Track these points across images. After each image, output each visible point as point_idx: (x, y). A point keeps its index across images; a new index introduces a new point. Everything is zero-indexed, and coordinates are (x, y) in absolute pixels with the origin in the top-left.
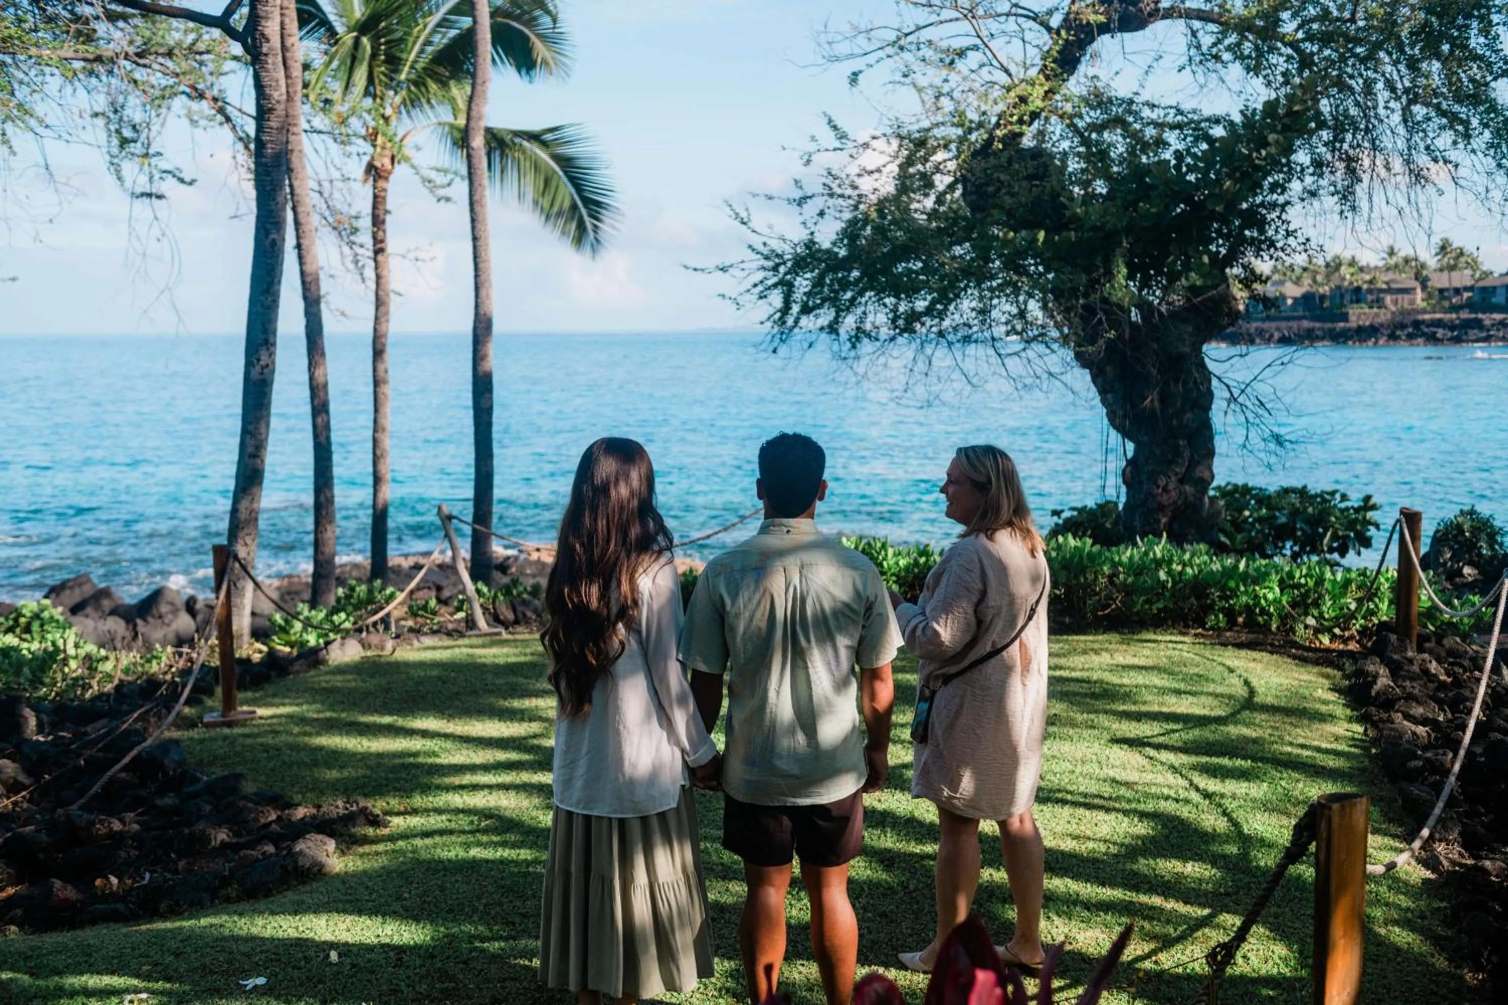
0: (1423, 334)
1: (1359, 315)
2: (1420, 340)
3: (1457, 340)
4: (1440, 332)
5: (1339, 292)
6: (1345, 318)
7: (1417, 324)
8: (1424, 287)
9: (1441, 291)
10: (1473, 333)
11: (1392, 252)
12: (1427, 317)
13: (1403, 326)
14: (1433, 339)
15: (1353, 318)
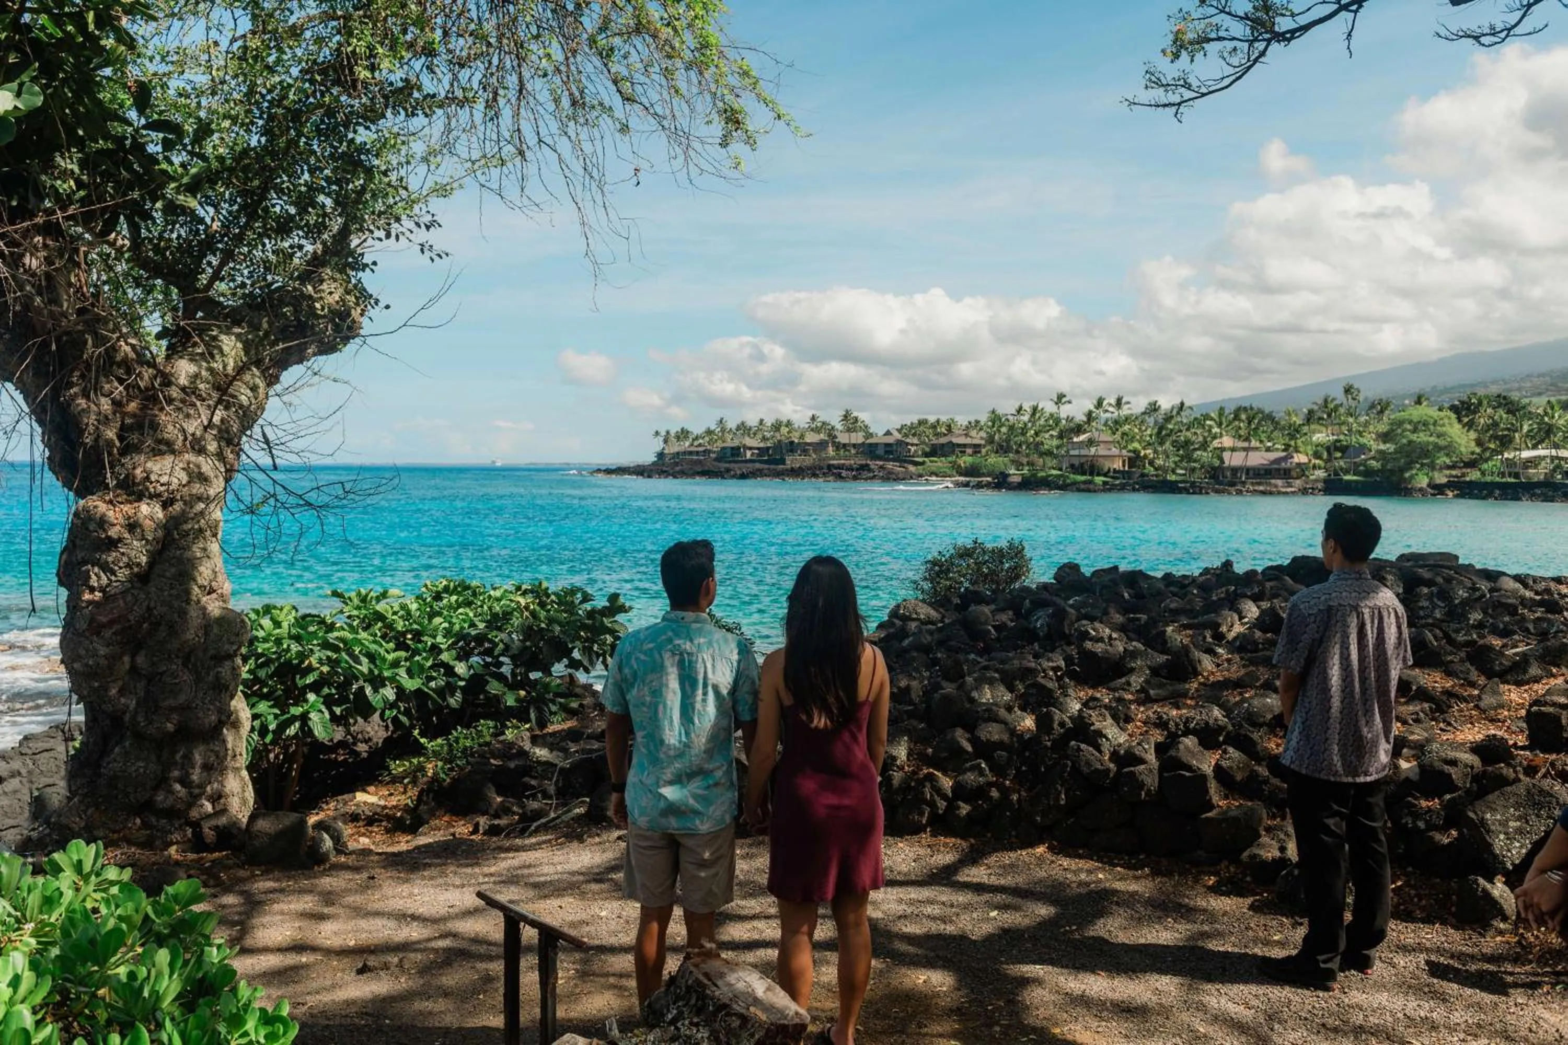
0: (833, 474)
1: (793, 461)
2: (831, 478)
3: (855, 478)
4: (844, 473)
5: (779, 446)
6: (783, 462)
7: (830, 467)
8: (834, 443)
9: (844, 445)
10: (865, 474)
11: (813, 418)
12: (835, 462)
13: (821, 468)
14: (839, 477)
15: (788, 462)
